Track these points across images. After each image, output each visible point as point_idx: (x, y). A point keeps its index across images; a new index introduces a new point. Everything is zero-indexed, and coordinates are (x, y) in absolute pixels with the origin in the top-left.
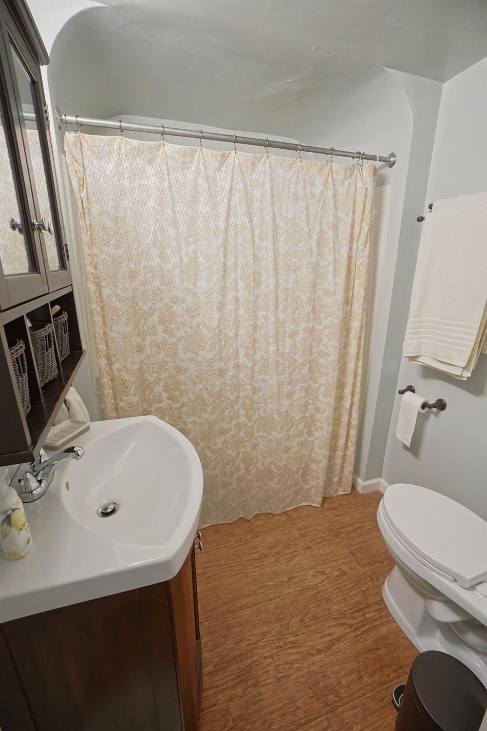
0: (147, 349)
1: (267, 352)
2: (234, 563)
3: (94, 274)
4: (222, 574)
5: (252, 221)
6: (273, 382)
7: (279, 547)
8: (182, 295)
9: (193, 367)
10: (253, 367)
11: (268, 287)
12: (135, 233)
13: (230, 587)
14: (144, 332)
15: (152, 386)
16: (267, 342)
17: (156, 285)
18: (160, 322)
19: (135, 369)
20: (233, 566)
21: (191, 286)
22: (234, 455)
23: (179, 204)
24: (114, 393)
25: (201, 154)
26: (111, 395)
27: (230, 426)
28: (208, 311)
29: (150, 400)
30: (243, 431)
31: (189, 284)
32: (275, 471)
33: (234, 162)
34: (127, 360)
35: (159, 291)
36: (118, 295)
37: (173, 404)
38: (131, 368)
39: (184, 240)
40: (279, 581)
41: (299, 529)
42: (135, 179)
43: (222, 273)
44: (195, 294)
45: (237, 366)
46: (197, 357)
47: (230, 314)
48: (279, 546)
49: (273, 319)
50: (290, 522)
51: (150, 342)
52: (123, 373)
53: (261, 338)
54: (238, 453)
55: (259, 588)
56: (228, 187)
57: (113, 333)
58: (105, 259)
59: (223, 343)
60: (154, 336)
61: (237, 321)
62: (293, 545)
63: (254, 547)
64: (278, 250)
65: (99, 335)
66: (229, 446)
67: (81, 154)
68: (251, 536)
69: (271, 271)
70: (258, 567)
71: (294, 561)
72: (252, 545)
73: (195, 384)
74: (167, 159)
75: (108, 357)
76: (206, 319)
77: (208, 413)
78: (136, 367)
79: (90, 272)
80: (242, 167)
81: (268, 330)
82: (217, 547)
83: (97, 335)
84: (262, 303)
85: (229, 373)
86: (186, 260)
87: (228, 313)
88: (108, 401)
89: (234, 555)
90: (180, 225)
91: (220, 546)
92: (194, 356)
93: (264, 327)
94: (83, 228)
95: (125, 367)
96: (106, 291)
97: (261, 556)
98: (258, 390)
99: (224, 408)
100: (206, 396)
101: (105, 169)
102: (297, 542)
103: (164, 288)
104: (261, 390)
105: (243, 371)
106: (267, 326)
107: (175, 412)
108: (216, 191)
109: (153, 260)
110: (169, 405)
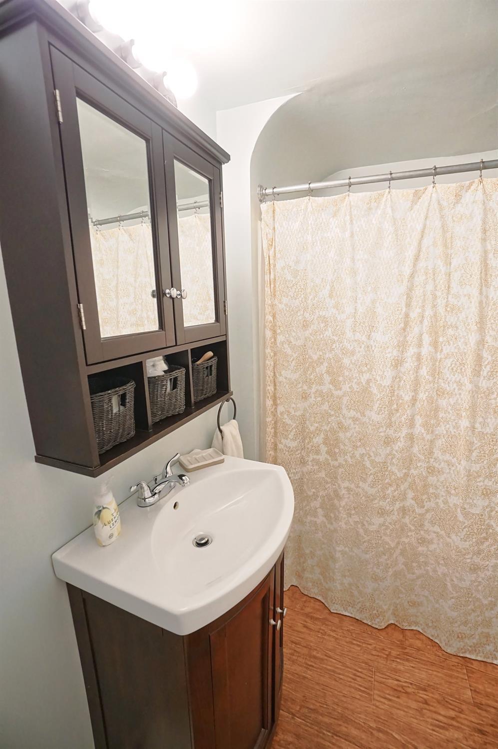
0: (311, 397)
1: (457, 427)
2: (361, 672)
3: (271, 322)
4: (341, 677)
5: (450, 264)
6: (461, 468)
7: (431, 695)
8: (352, 348)
9: (355, 428)
10: (432, 442)
11: (466, 344)
12: (312, 284)
13: (343, 699)
14: (311, 380)
15: (312, 435)
16: (458, 414)
17: (328, 335)
18: (328, 372)
19: (298, 415)
20: (359, 676)
21: (364, 338)
22: (393, 545)
23: (360, 251)
24: (275, 433)
25: (389, 196)
26: (272, 434)
27: (392, 508)
28: (381, 367)
29: (308, 448)
30: (407, 517)
31: (362, 336)
32: (451, 589)
33: (431, 197)
34: (291, 406)
35: (329, 341)
36: (291, 342)
37: (332, 460)
38: (293, 413)
39: (362, 289)
40: (411, 744)
41: (475, 691)
42: (318, 233)
43: (402, 325)
44: (368, 347)
45: (411, 438)
46: (361, 418)
47: (409, 374)
48: (432, 693)
49: (469, 386)
50: (465, 671)
51: (316, 392)
52: (286, 416)
53: (450, 408)
54: (398, 543)
55: (379, 730)
56: (419, 227)
57: (281, 377)
58: (283, 309)
59: (395, 406)
60: (320, 385)
61: (417, 383)
62: (457, 709)
63: (396, 671)
64: (487, 297)
65: (269, 377)
66: (388, 532)
67: (272, 218)
68: (398, 653)
69: (472, 324)
70: (390, 700)
71: (447, 733)
72: (394, 665)
73: (355, 447)
74: (351, 209)
75: (275, 399)
76: (378, 376)
77: (367, 484)
78: (298, 413)
79: (269, 320)
80: (441, 202)
81: (462, 399)
82: (351, 640)
83: (267, 378)
84: (456, 364)
85: (399, 443)
86: (361, 310)
87: (405, 372)
88: (269, 439)
89: (366, 663)
90: (359, 273)
91: (354, 642)
92: (358, 415)
93: (456, 395)
94: (267, 281)
95: (288, 412)
96: (280, 338)
97: (400, 689)
98: (439, 472)
99: (388, 483)
100: (368, 464)
101: (292, 227)
102: (464, 707)
103: (336, 339)
104: (443, 473)
105: (417, 443)
106: (460, 394)
107: (332, 469)
108: (404, 234)
109: (327, 311)
110: (326, 459)
